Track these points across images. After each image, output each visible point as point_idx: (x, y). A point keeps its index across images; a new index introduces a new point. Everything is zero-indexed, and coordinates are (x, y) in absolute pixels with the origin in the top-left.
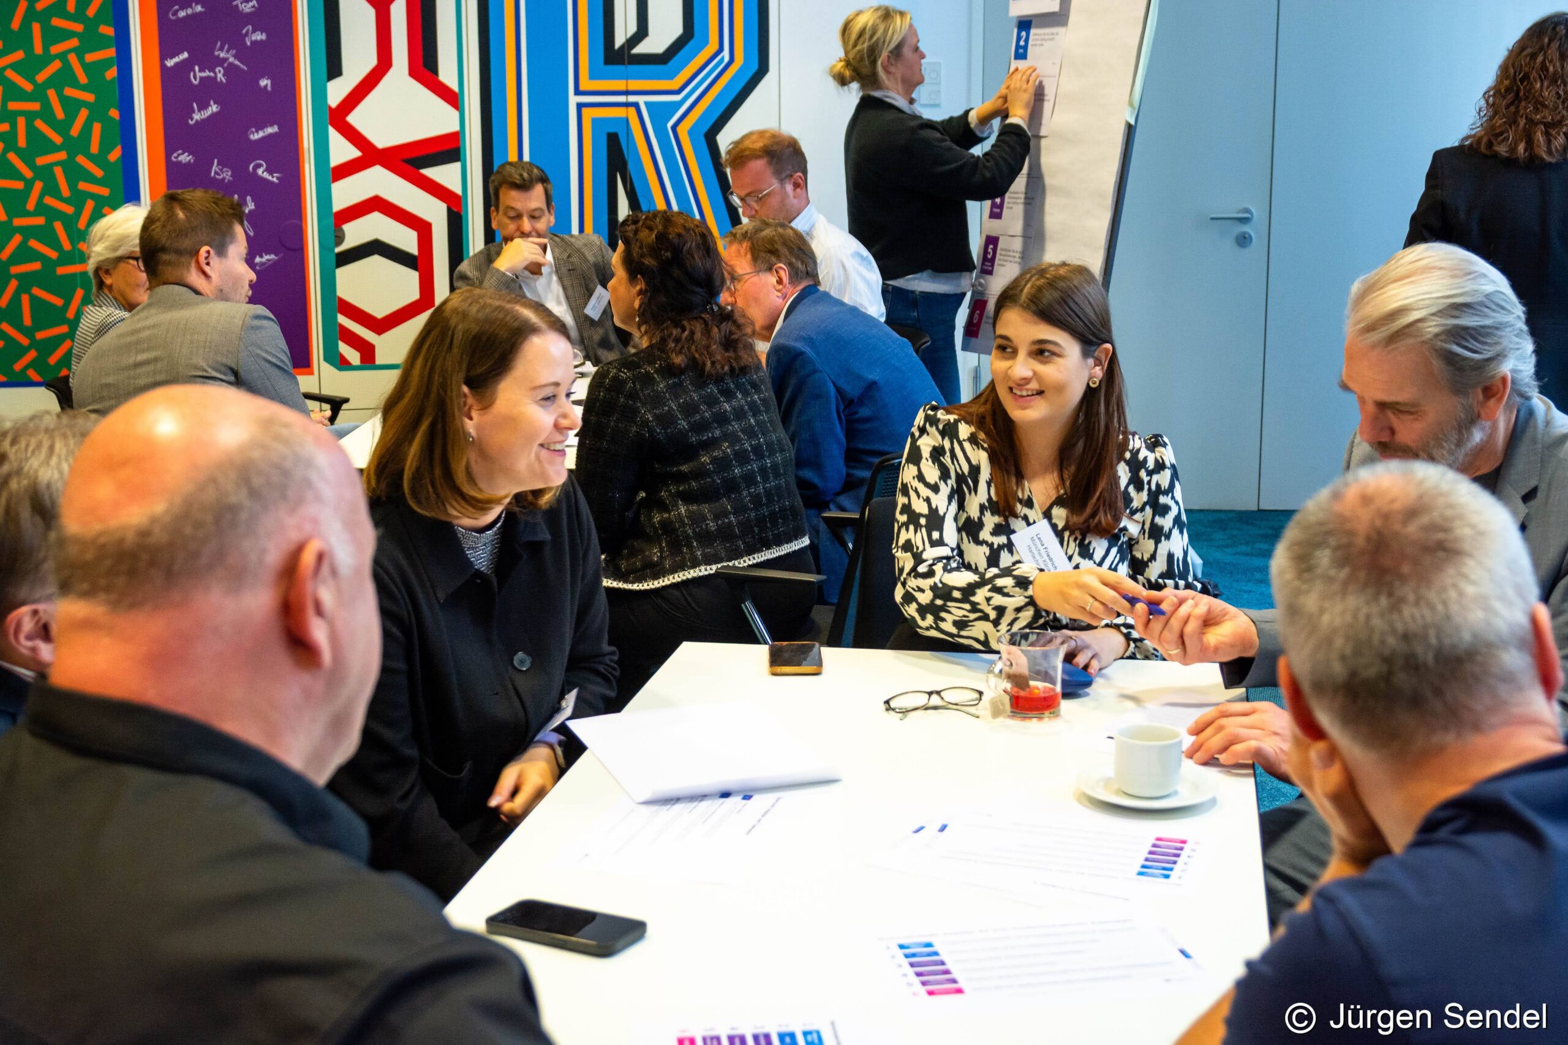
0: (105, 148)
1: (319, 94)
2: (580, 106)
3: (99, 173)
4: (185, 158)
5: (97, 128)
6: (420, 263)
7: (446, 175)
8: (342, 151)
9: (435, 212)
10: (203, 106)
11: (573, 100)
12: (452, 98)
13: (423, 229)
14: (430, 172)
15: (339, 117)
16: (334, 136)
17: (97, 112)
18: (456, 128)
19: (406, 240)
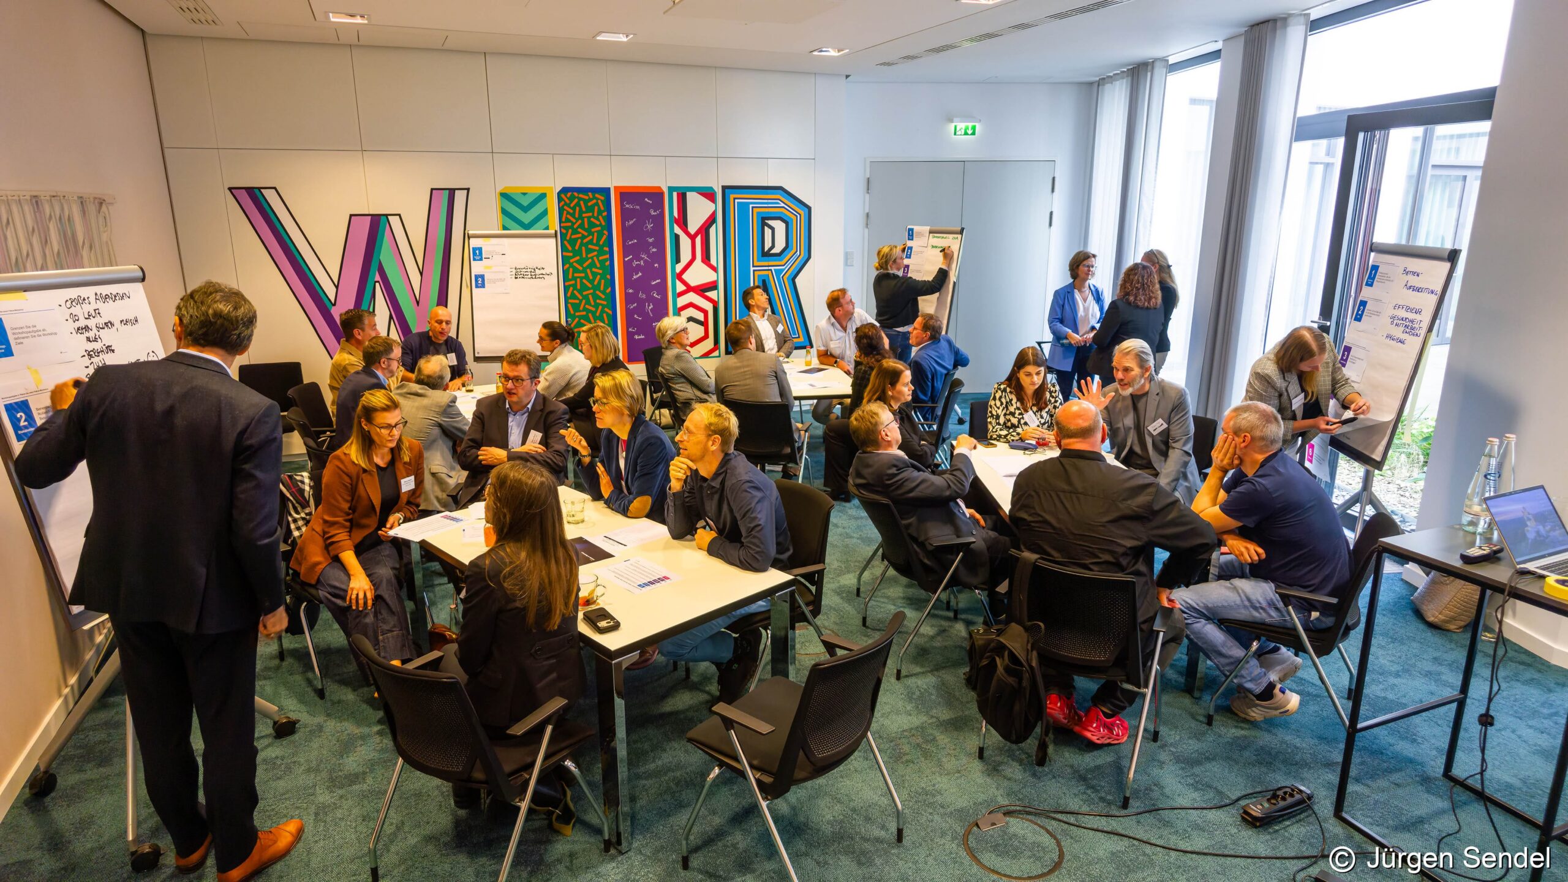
0: (605, 289)
1: (673, 269)
2: (754, 271)
3: (603, 297)
4: (631, 291)
5: (603, 281)
6: (704, 324)
7: (712, 294)
8: (680, 287)
9: (708, 306)
10: (637, 274)
11: (752, 269)
12: (715, 269)
13: (705, 312)
14: (708, 294)
15: (679, 276)
16: (678, 283)
17: (603, 277)
18: (715, 279)
19: (700, 316)
